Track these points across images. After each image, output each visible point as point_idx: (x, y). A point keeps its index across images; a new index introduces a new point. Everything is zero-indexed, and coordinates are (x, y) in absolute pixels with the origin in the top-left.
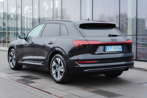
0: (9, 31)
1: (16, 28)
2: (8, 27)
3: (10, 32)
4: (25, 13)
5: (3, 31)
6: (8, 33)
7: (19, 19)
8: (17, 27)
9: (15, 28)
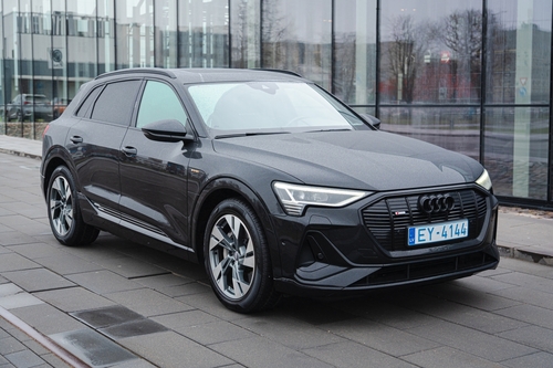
0: (73, 76)
1: (96, 67)
2: (68, 64)
3: (77, 79)
4: (130, 14)
5: (50, 78)
6: (68, 82)
7: (107, 36)
8: (100, 62)
9: (91, 65)
